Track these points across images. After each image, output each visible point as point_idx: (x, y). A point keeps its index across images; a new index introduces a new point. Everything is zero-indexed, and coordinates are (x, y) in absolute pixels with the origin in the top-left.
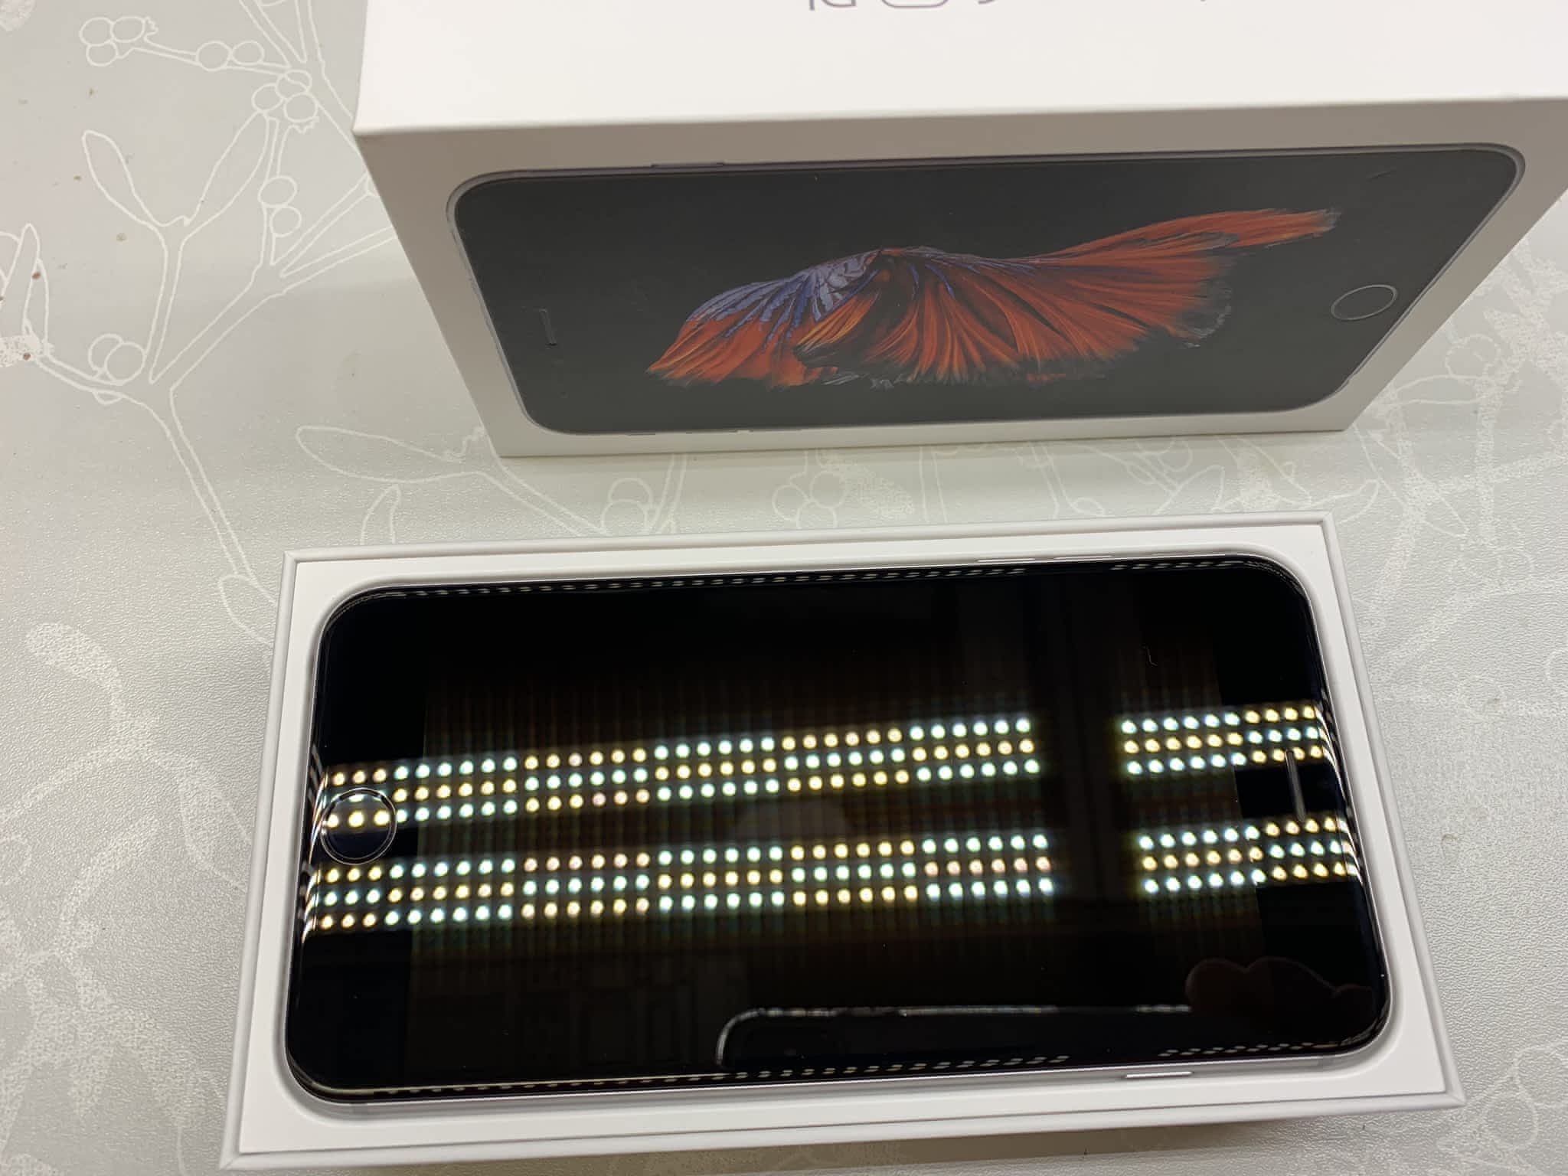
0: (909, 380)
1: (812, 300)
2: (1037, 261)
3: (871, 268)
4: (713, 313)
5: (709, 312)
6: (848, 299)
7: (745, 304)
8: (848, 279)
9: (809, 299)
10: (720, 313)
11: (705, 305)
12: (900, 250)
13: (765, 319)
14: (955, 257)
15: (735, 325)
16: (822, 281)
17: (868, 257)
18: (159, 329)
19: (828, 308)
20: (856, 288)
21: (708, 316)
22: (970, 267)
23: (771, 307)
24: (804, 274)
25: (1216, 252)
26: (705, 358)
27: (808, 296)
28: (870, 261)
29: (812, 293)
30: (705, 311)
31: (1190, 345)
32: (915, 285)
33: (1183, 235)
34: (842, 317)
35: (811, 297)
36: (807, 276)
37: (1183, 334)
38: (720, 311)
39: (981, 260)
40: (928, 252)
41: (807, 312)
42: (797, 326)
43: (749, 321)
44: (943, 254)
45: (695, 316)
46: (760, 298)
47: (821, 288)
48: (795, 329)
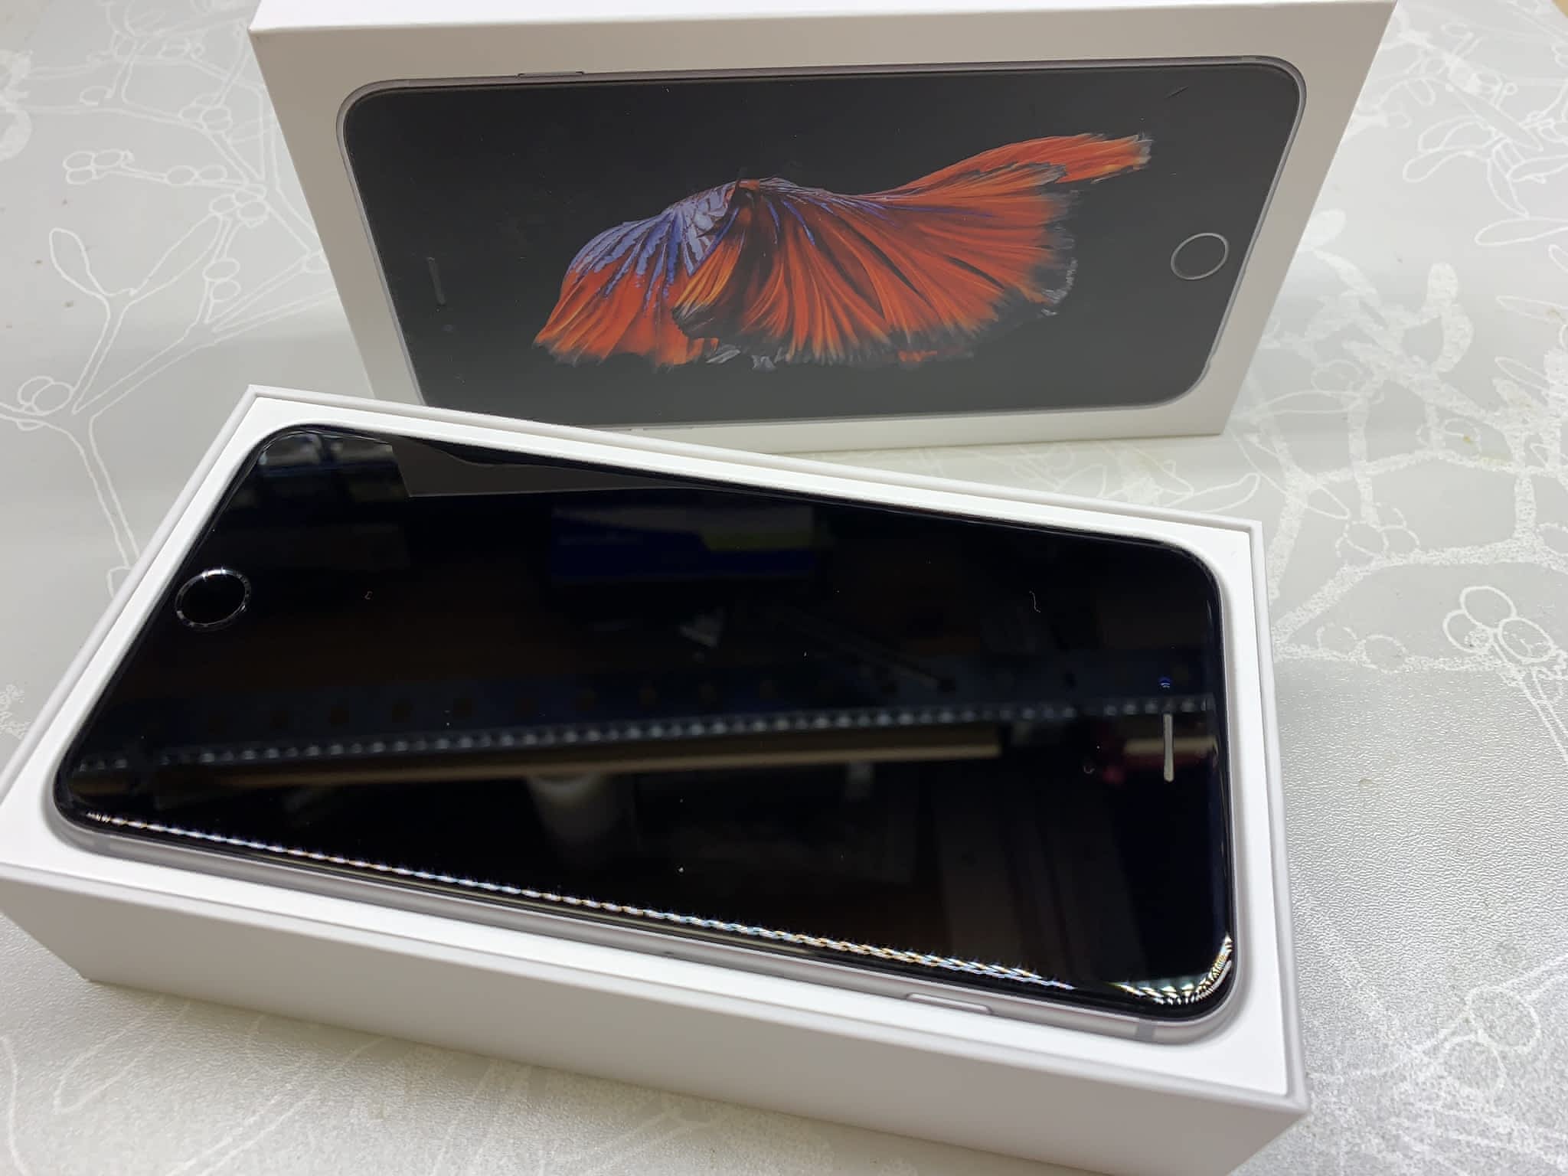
0: (788, 357)
1: (682, 244)
2: (884, 199)
3: (733, 204)
4: (590, 263)
5: (586, 261)
6: (715, 246)
7: (619, 252)
8: (713, 218)
9: (679, 245)
10: (598, 262)
11: (582, 252)
12: (757, 182)
13: (640, 271)
14: (808, 192)
15: (612, 279)
16: (688, 221)
17: (728, 189)
18: (90, 373)
19: (698, 258)
20: (722, 230)
21: (586, 266)
22: (823, 205)
23: (645, 256)
24: (671, 211)
25: (1050, 188)
26: (589, 324)
27: (678, 241)
28: (729, 197)
29: (682, 237)
30: (582, 261)
31: (1047, 312)
32: (777, 227)
33: (1014, 167)
34: (712, 272)
35: (682, 241)
36: (674, 214)
37: (1038, 297)
38: (597, 260)
39: (834, 197)
40: (783, 185)
41: (679, 263)
42: (672, 280)
43: (627, 273)
44: (795, 188)
45: (575, 266)
46: (634, 242)
47: (689, 230)
48: (670, 285)
